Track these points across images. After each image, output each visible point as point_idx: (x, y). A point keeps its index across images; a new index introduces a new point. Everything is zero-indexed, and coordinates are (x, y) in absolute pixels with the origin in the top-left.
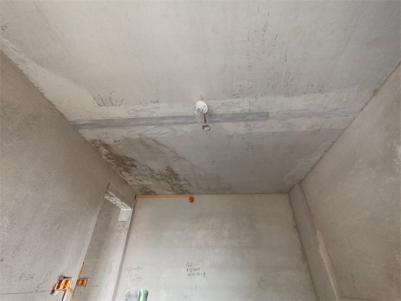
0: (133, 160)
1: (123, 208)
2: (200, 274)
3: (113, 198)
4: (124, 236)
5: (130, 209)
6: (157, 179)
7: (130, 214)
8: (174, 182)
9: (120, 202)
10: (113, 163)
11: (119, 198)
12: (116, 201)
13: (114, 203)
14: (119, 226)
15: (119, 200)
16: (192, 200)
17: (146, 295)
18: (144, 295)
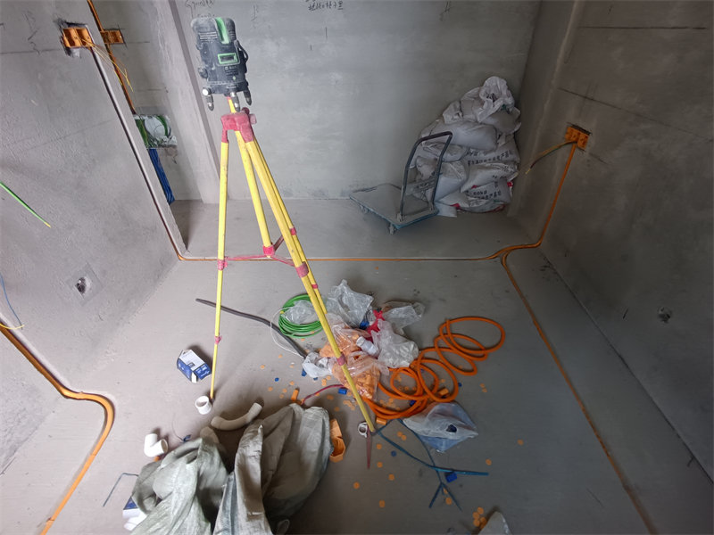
2: (333, 4)
17: (232, 27)
18: (227, 26)
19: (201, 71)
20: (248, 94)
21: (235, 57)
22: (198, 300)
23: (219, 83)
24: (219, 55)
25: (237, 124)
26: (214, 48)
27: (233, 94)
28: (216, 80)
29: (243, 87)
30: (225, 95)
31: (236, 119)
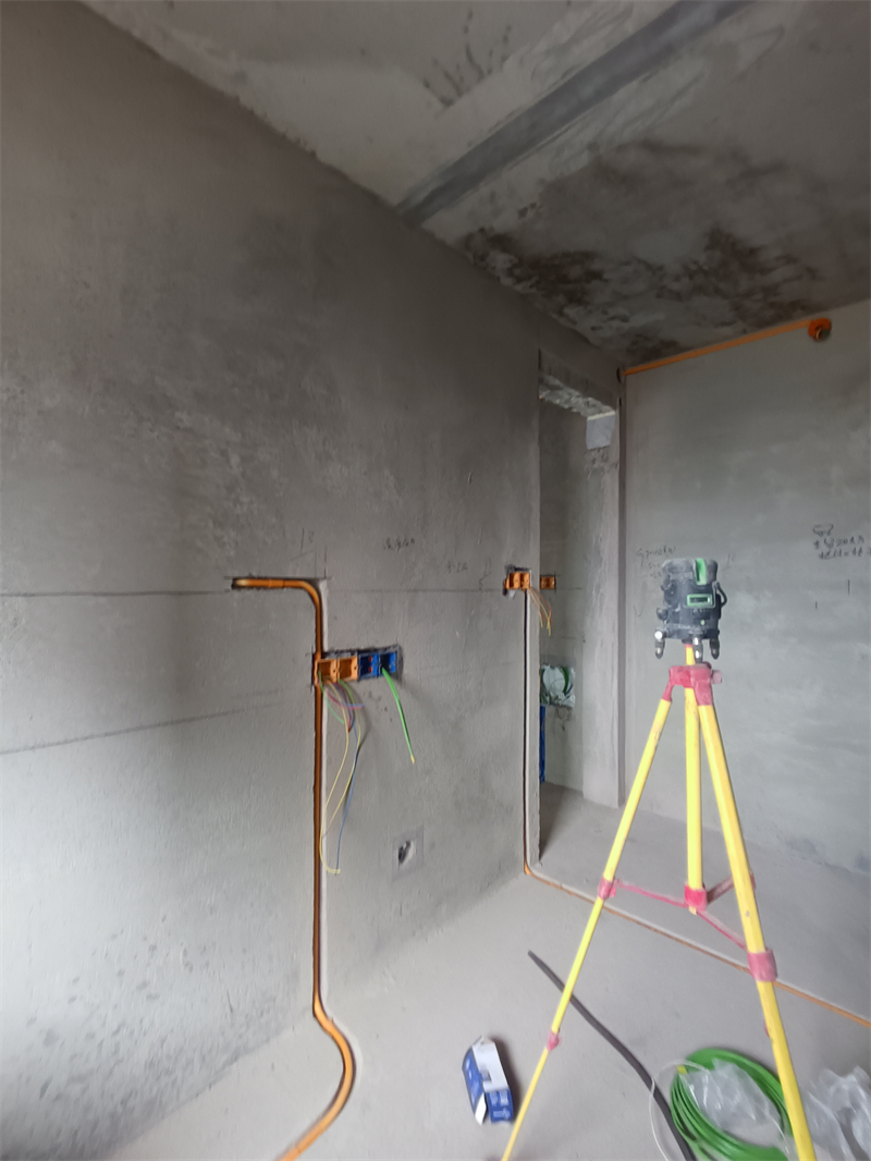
0: (588, 256)
1: (593, 414)
2: (866, 551)
3: (560, 393)
4: (610, 481)
5: (612, 413)
6: (678, 296)
7: (615, 426)
8: (744, 283)
9: (581, 400)
10: (534, 290)
11: (575, 387)
12: (572, 399)
13: (566, 407)
14: (594, 461)
15: (577, 393)
16: (821, 331)
17: (713, 569)
18: (708, 567)
19: (660, 611)
20: (715, 645)
21: (709, 600)
22: (533, 956)
23: (680, 626)
24: (689, 597)
25: (692, 680)
26: (684, 588)
27: (696, 641)
28: (677, 622)
29: (712, 635)
30: (684, 641)
31: (692, 672)
